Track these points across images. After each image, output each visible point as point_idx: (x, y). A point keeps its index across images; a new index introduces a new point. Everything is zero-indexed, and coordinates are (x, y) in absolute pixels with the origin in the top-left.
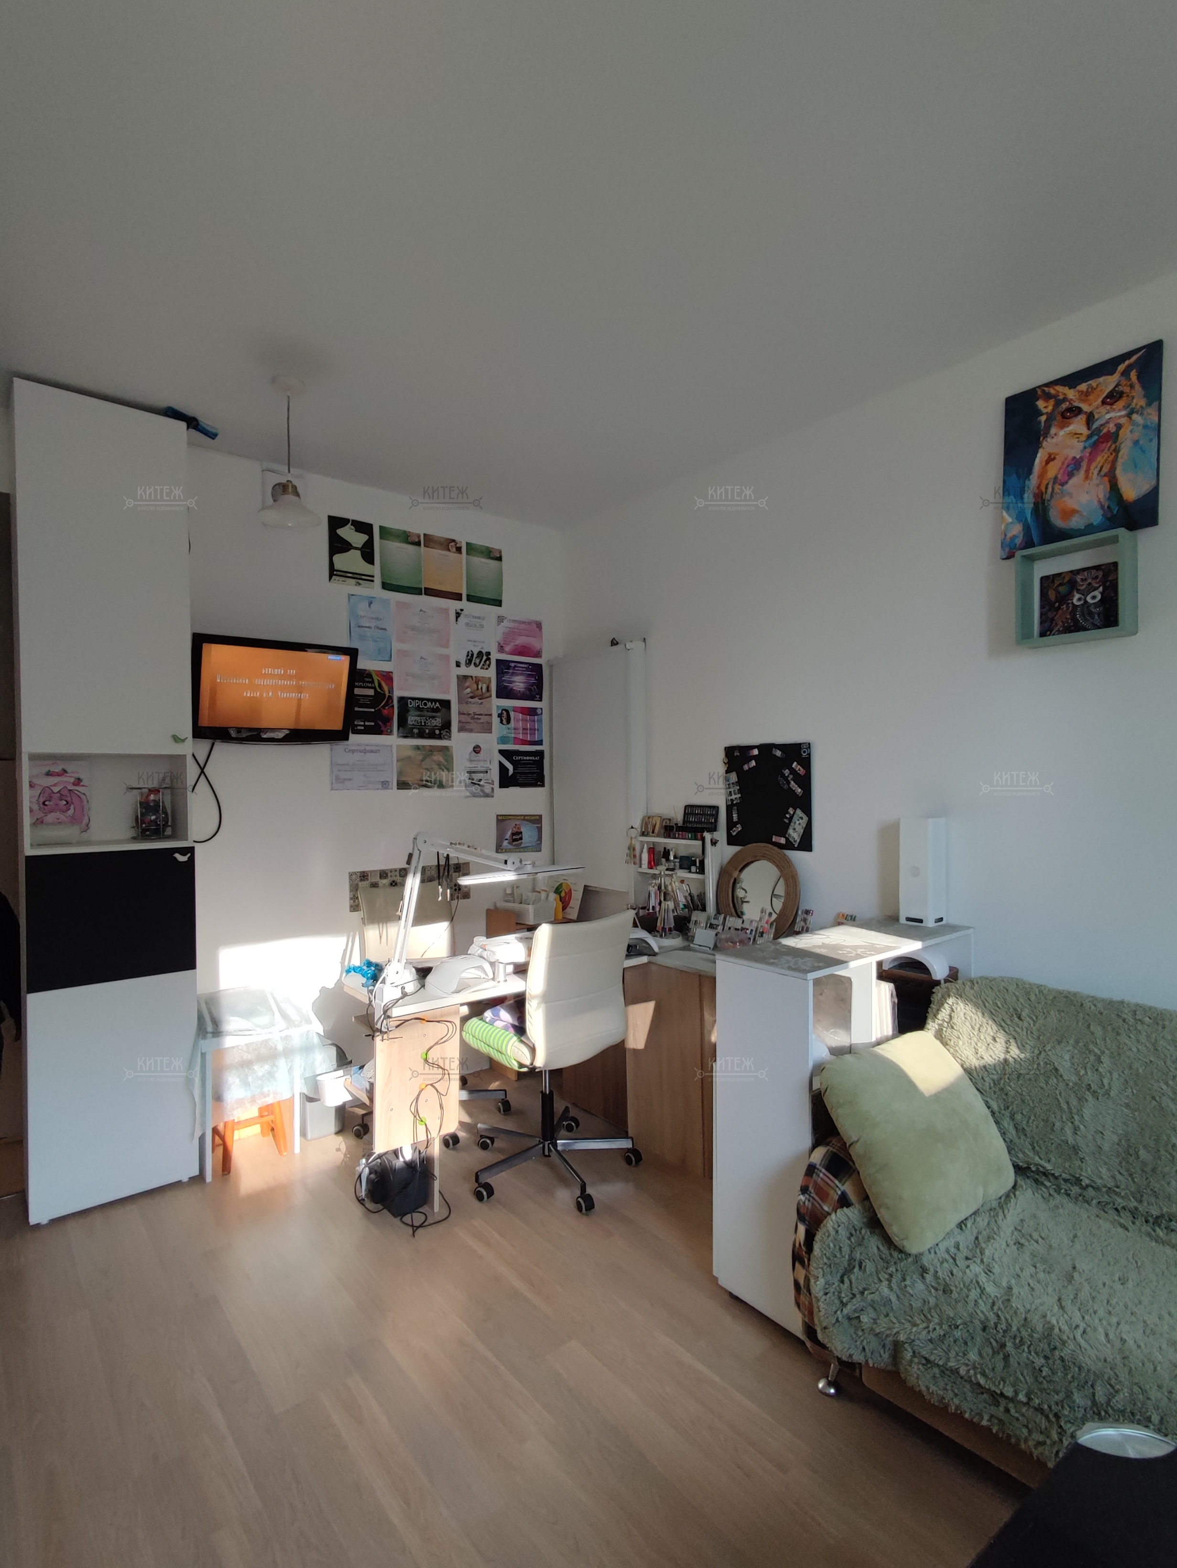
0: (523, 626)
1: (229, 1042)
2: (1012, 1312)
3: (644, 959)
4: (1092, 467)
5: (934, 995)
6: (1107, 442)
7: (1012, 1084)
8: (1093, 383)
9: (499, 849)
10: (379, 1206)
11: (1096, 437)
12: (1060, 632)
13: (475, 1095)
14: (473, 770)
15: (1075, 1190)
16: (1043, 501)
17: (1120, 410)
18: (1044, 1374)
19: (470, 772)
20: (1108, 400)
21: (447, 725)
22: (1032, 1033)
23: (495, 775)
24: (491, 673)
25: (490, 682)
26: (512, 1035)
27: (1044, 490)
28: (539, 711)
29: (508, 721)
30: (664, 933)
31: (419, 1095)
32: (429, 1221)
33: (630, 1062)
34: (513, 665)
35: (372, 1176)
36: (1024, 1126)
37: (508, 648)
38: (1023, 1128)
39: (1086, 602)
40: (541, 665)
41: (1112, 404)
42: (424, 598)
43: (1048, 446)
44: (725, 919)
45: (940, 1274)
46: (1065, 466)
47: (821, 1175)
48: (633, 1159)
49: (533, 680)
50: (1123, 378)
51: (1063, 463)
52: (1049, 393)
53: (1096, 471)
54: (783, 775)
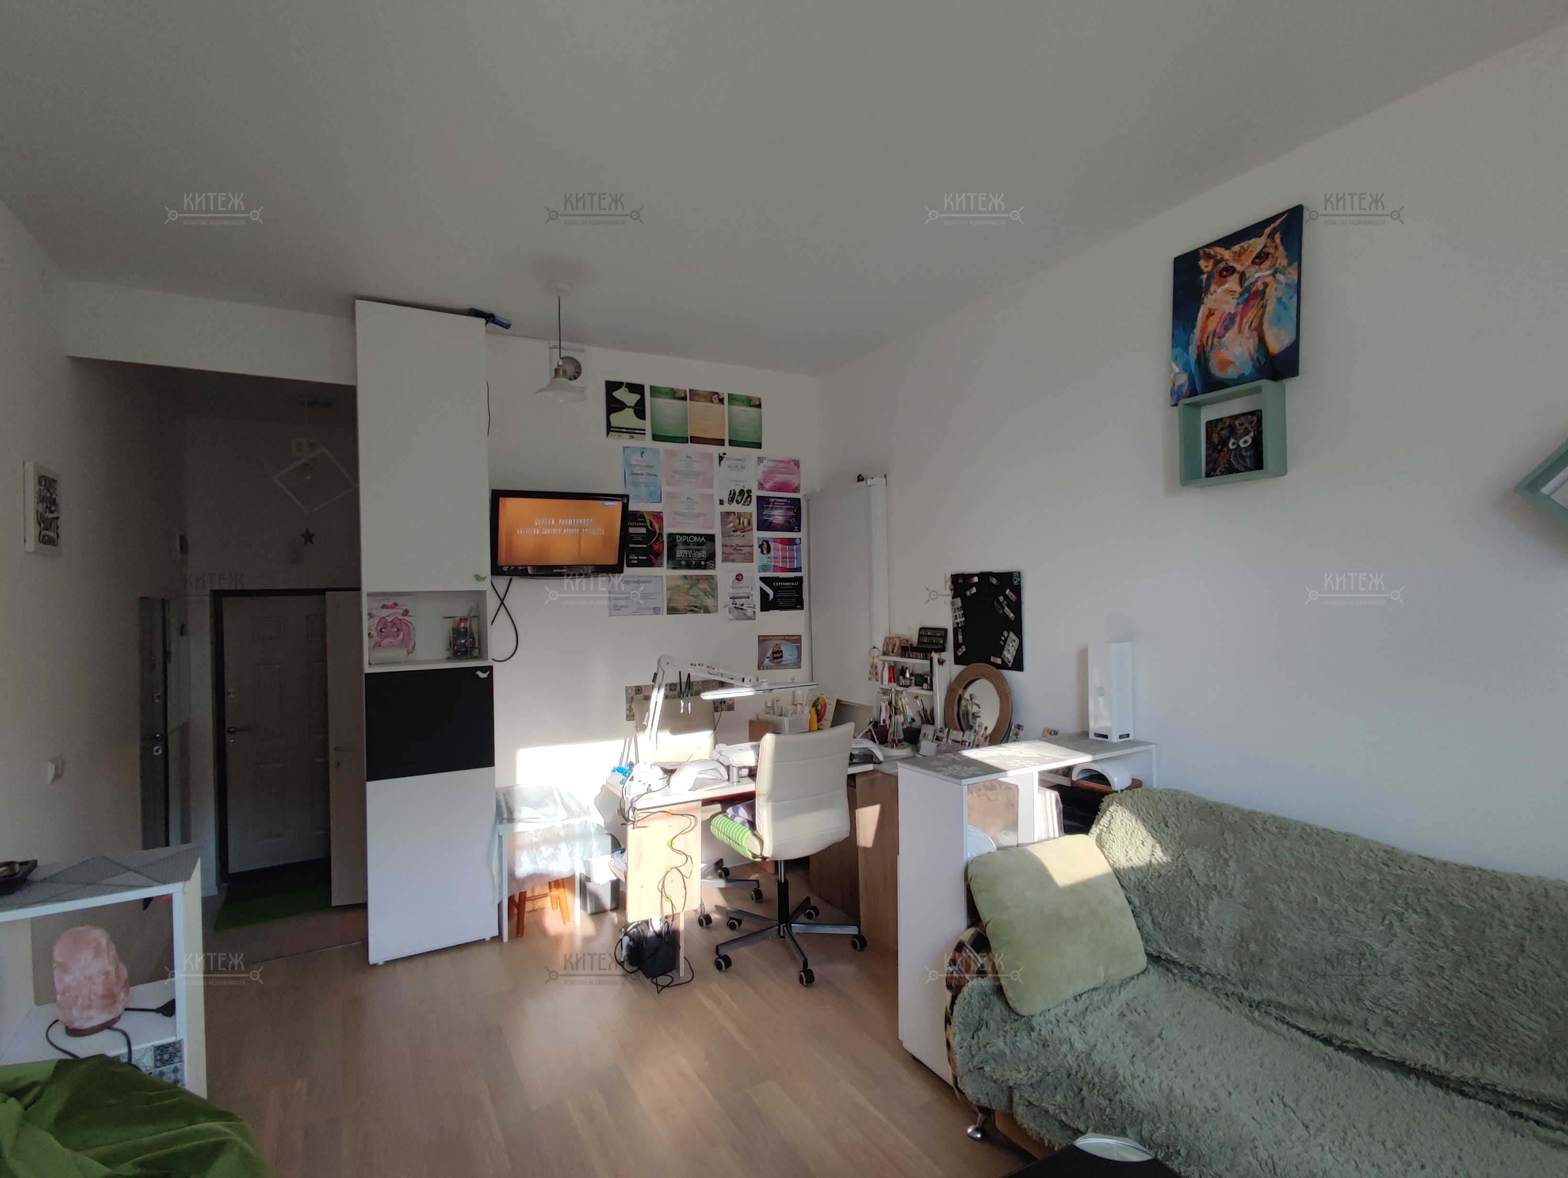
0: (782, 465)
1: (520, 827)
2: (1090, 1063)
3: (870, 767)
4: (1245, 320)
5: (1102, 804)
6: (1256, 299)
7: (1153, 883)
8: (1244, 244)
9: (761, 666)
10: (635, 968)
11: (1247, 295)
12: (1222, 473)
13: (730, 885)
14: (737, 595)
15: (1197, 977)
16: (1204, 352)
17: (1267, 270)
18: (1107, 1113)
19: (733, 598)
20: (1257, 261)
21: (711, 557)
22: (1175, 838)
23: (757, 600)
24: (752, 509)
25: (751, 516)
26: (747, 829)
27: (1205, 342)
28: (798, 541)
29: (769, 551)
30: (896, 744)
31: (665, 876)
32: (675, 982)
33: (860, 857)
34: (772, 500)
35: (631, 943)
36: (1160, 920)
37: (767, 486)
38: (1159, 923)
39: (1238, 446)
40: (799, 500)
41: (1260, 264)
42: (690, 446)
43: (1208, 303)
44: (948, 732)
45: (1043, 1032)
46: (1222, 320)
47: (968, 951)
48: (858, 944)
49: (791, 513)
50: (1269, 240)
51: (1221, 318)
52: (1209, 254)
53: (1247, 326)
54: (998, 601)
